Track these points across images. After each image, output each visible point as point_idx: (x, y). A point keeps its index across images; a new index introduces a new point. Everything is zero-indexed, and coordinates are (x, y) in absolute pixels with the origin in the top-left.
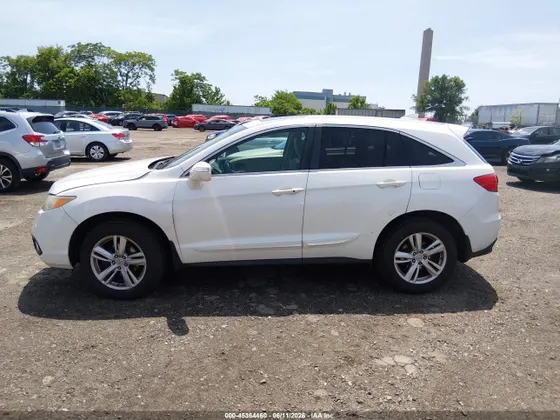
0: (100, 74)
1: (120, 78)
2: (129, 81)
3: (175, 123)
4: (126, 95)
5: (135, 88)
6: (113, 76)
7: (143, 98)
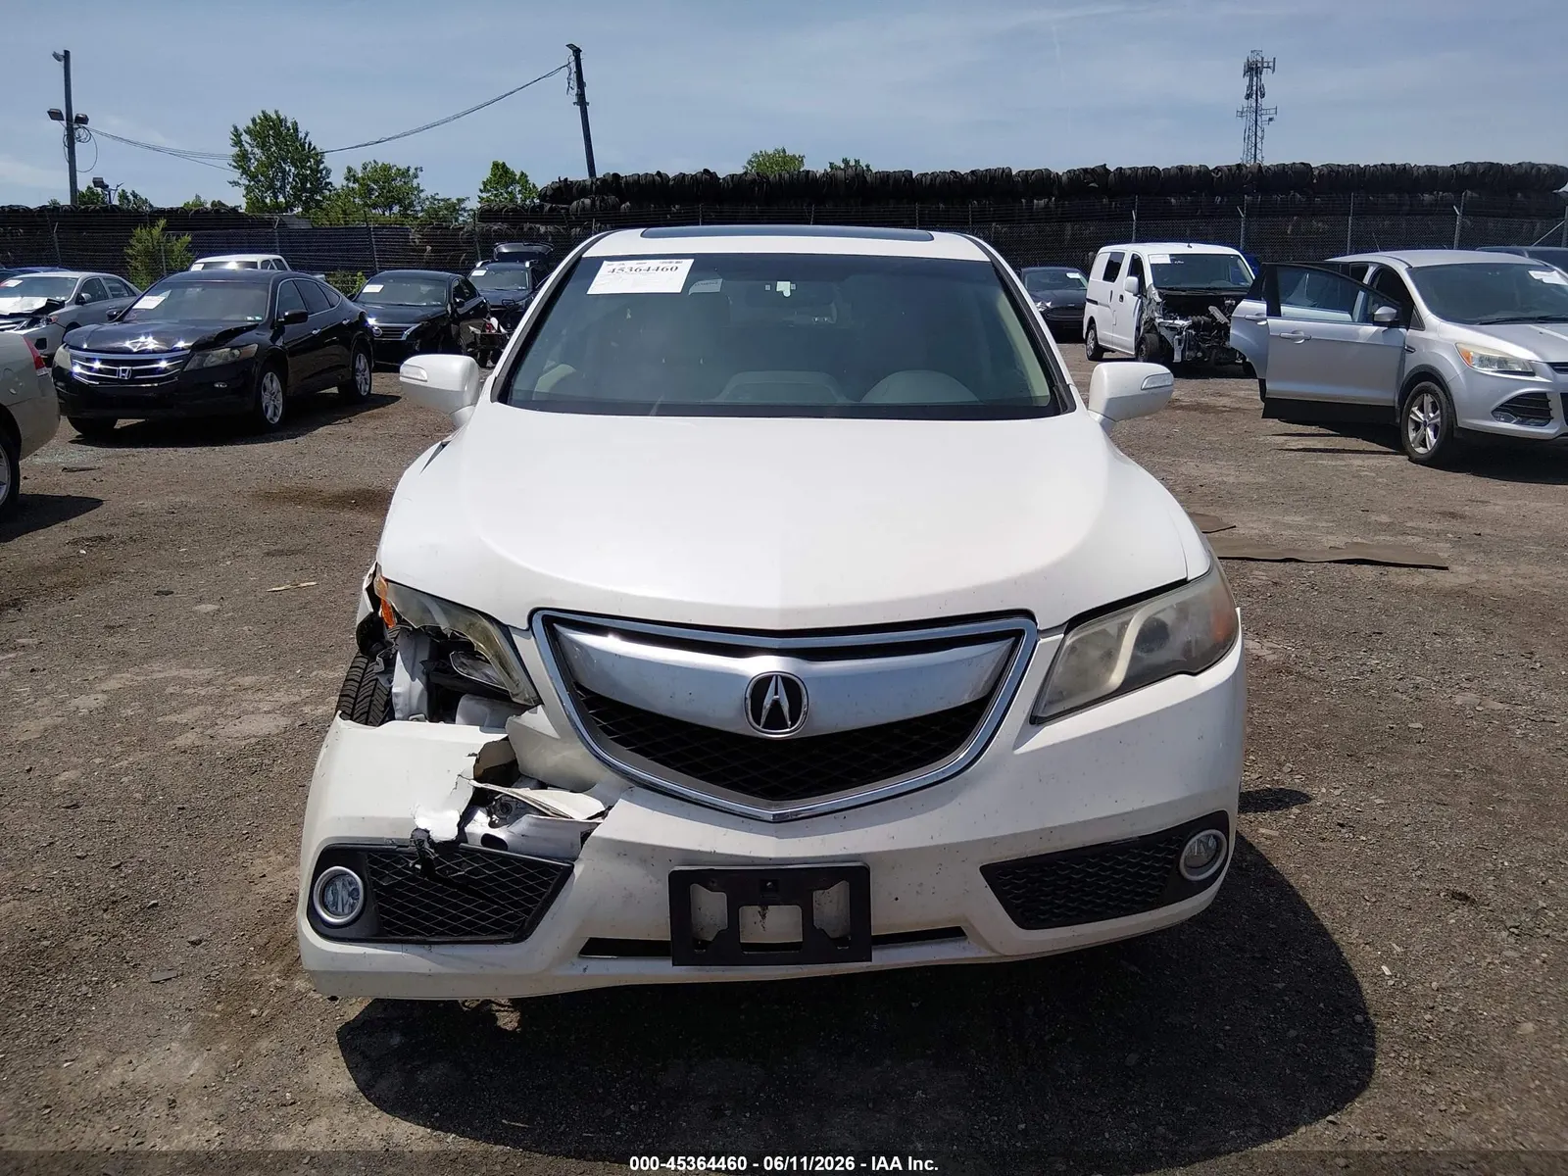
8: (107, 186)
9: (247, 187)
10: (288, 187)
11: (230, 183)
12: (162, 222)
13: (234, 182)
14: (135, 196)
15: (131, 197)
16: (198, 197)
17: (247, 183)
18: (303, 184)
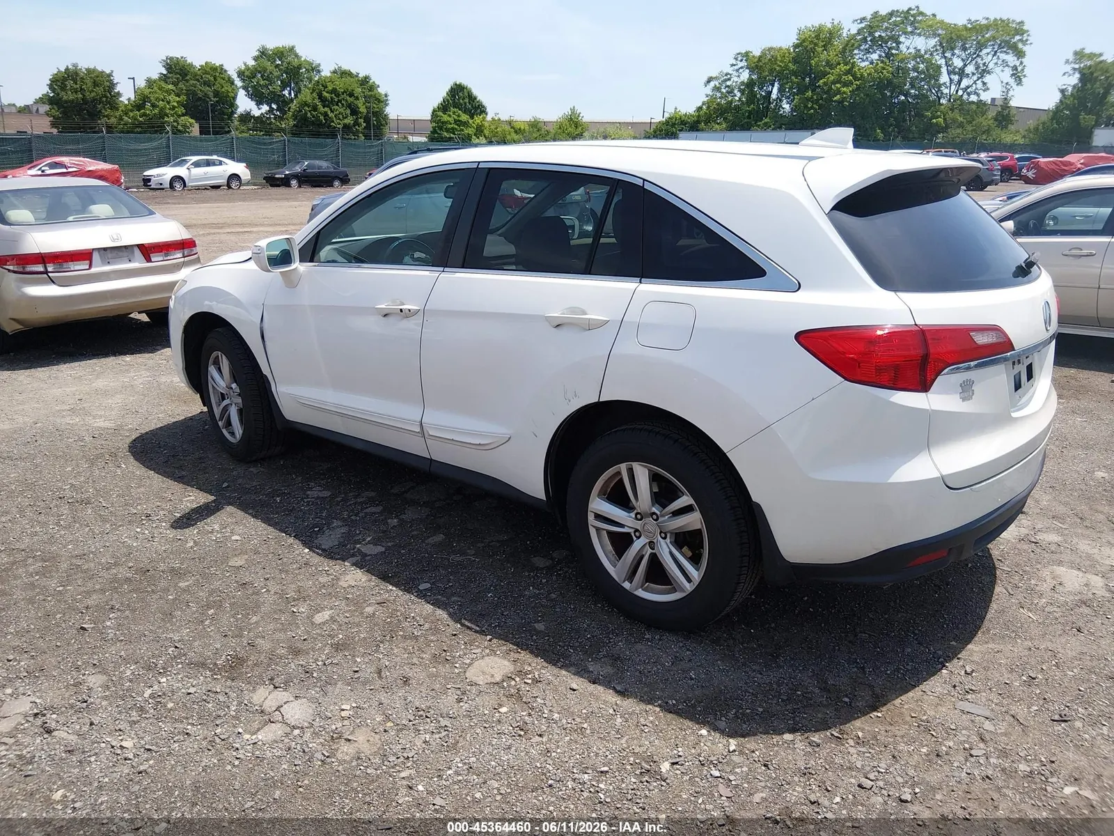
0: (906, 71)
1: (944, 78)
2: (965, 83)
3: (1030, 174)
4: (950, 115)
5: (973, 98)
6: (932, 73)
7: (988, 120)
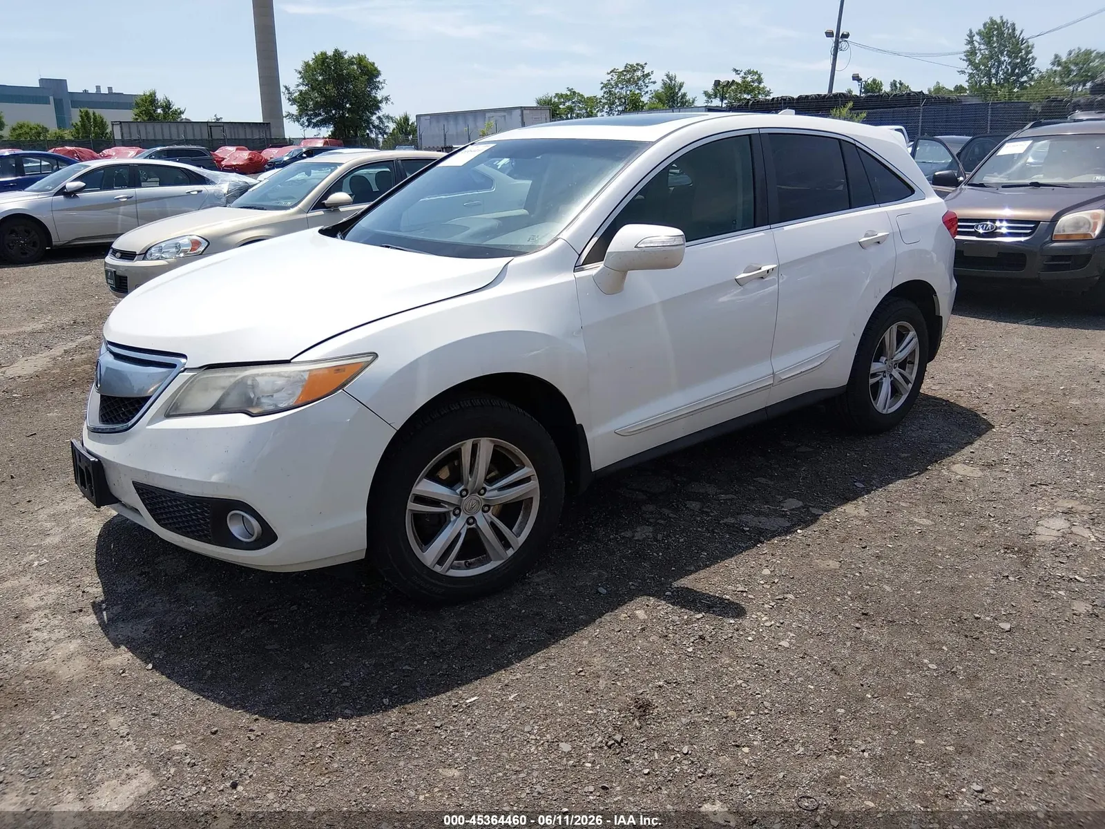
8: (861, 79)
9: (970, 74)
10: (1001, 73)
11: (959, 72)
12: (850, 104)
13: (962, 71)
14: (901, 84)
15: (898, 85)
16: (938, 83)
17: (971, 71)
18: (1013, 70)
